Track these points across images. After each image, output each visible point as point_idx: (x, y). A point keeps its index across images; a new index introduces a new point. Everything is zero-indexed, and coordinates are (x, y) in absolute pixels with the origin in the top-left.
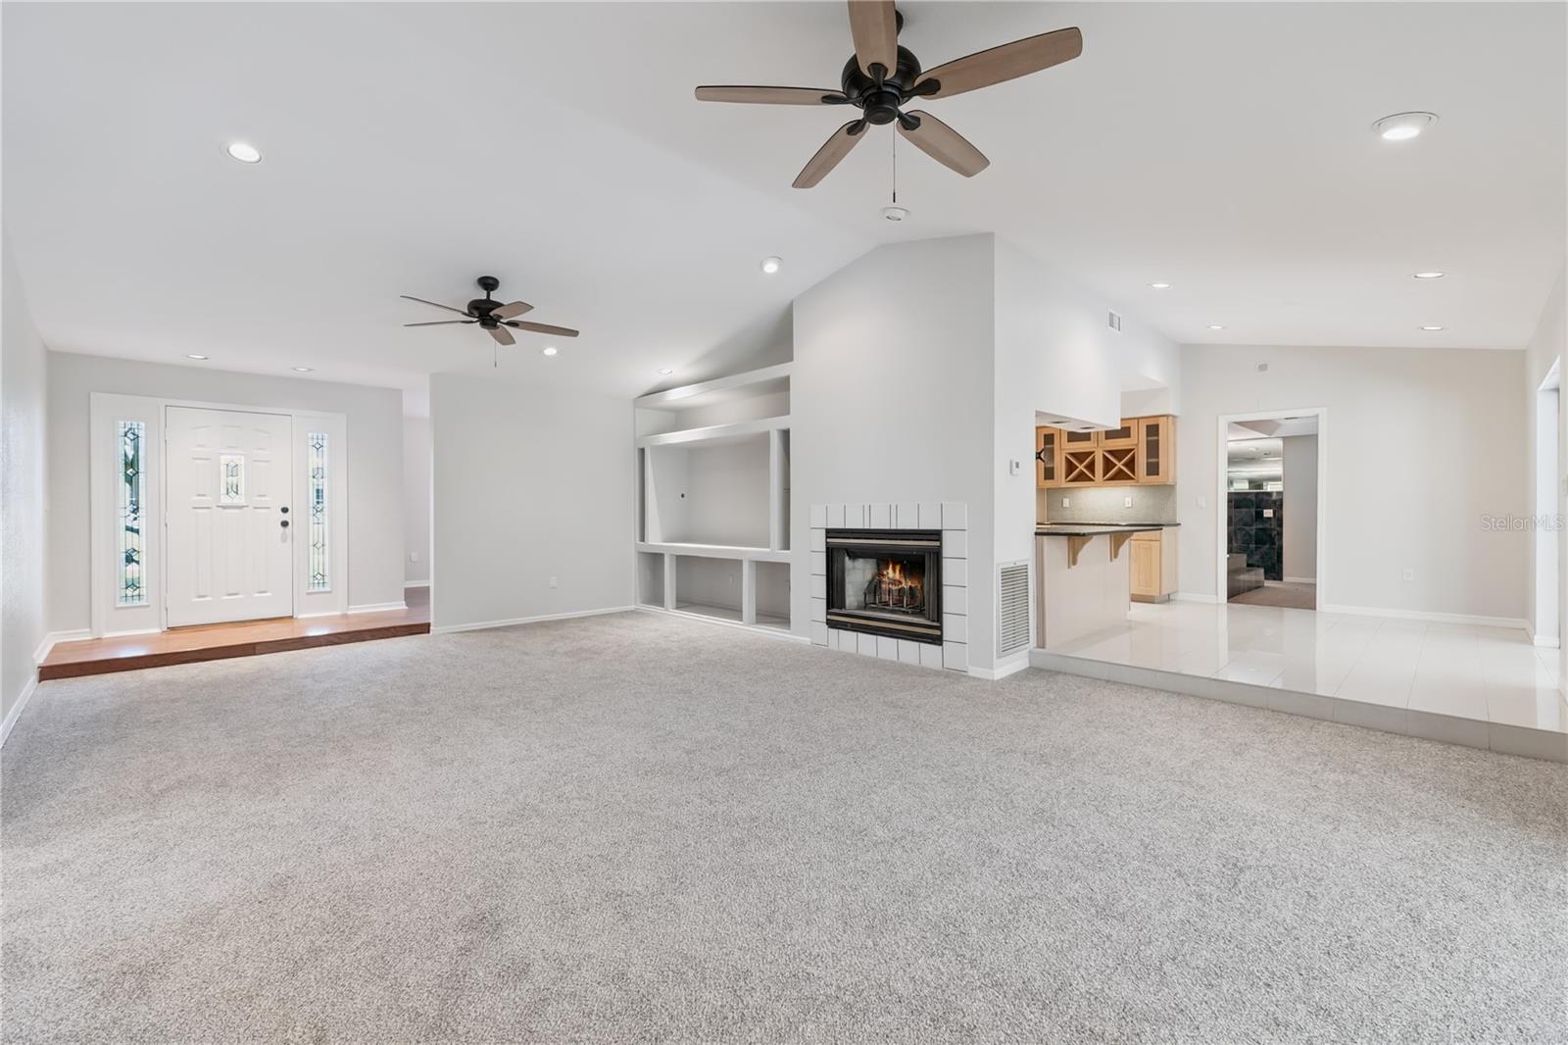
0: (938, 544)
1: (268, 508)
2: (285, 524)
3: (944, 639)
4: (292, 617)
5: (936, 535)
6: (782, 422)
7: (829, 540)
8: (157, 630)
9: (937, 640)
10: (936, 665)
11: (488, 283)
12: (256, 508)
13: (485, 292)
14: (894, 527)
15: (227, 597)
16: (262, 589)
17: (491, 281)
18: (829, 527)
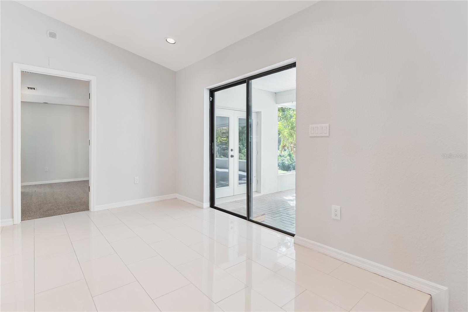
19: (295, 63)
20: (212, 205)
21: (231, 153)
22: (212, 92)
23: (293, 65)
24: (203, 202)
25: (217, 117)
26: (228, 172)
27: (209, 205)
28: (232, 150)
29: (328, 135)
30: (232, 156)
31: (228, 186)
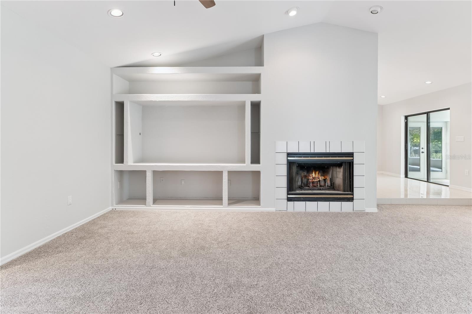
0: (352, 158)
3: (354, 198)
5: (351, 155)
6: (255, 97)
7: (289, 158)
9: (351, 200)
10: (351, 210)
14: (328, 151)
18: (289, 152)
19: (449, 108)
20: (406, 176)
21: (421, 150)
22: (406, 118)
23: (449, 109)
24: (400, 174)
25: (410, 128)
26: (420, 168)
27: (404, 177)
28: (422, 148)
29: (463, 141)
30: (422, 152)
31: (420, 171)
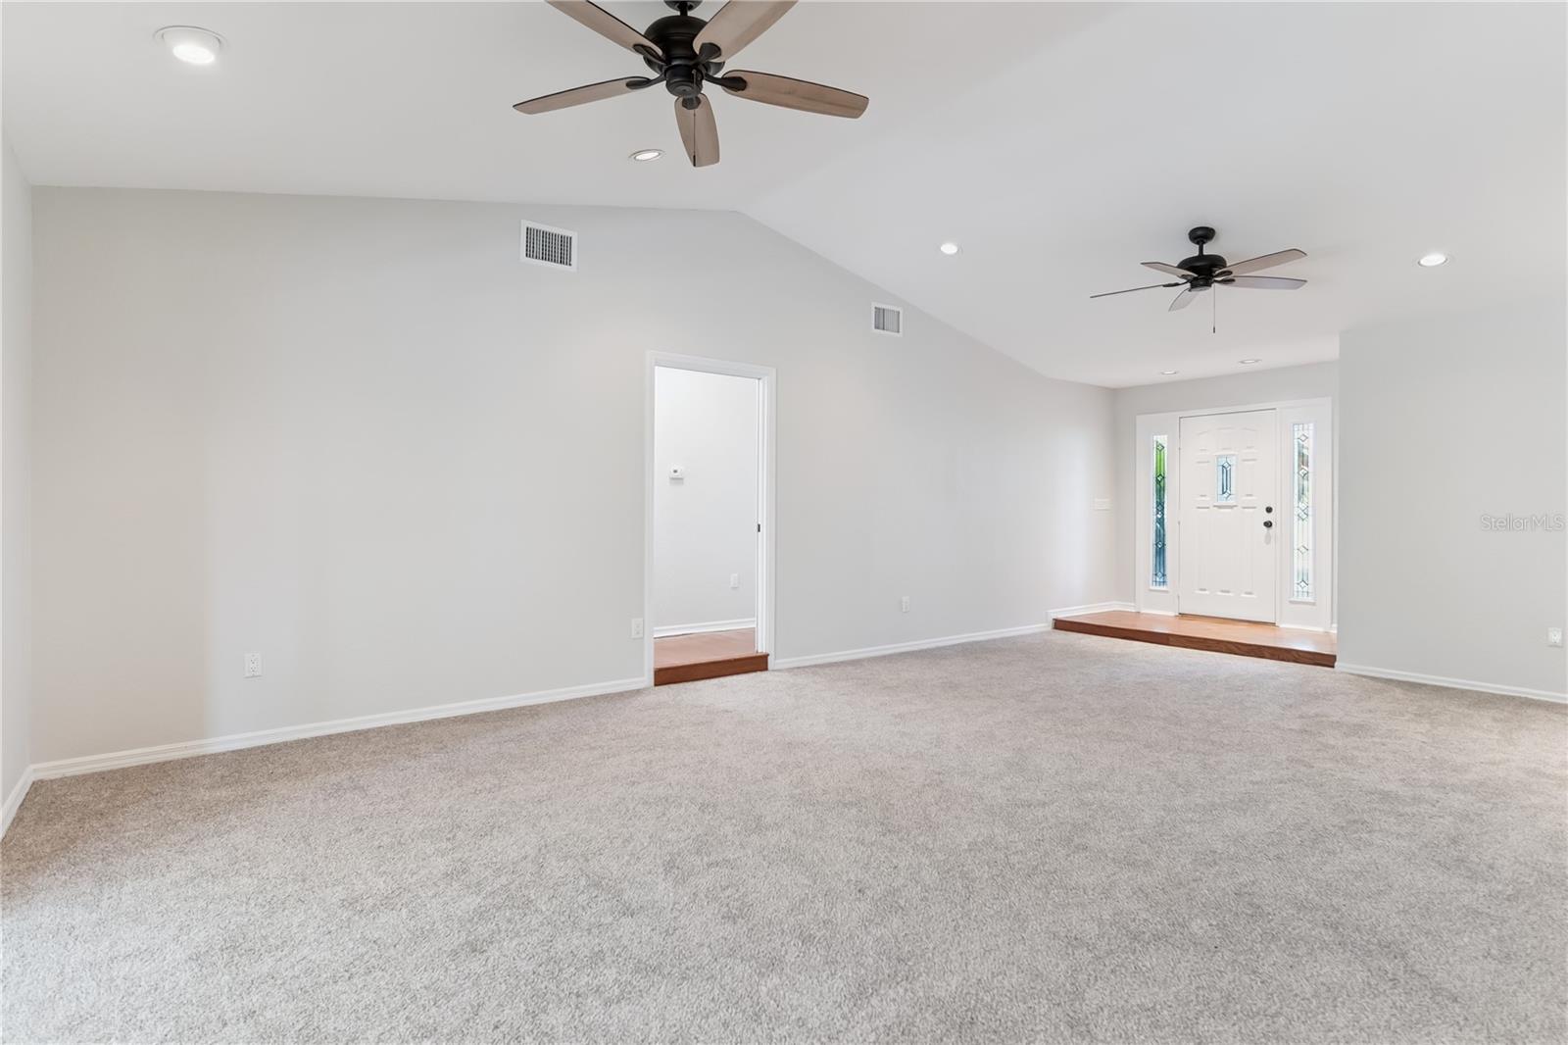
1: (1255, 508)
2: (1268, 524)
4: (1274, 624)
8: (1172, 614)
11: (1202, 235)
12: (1244, 508)
13: (1198, 246)
15: (1220, 593)
16: (1249, 590)
17: (1199, 233)
